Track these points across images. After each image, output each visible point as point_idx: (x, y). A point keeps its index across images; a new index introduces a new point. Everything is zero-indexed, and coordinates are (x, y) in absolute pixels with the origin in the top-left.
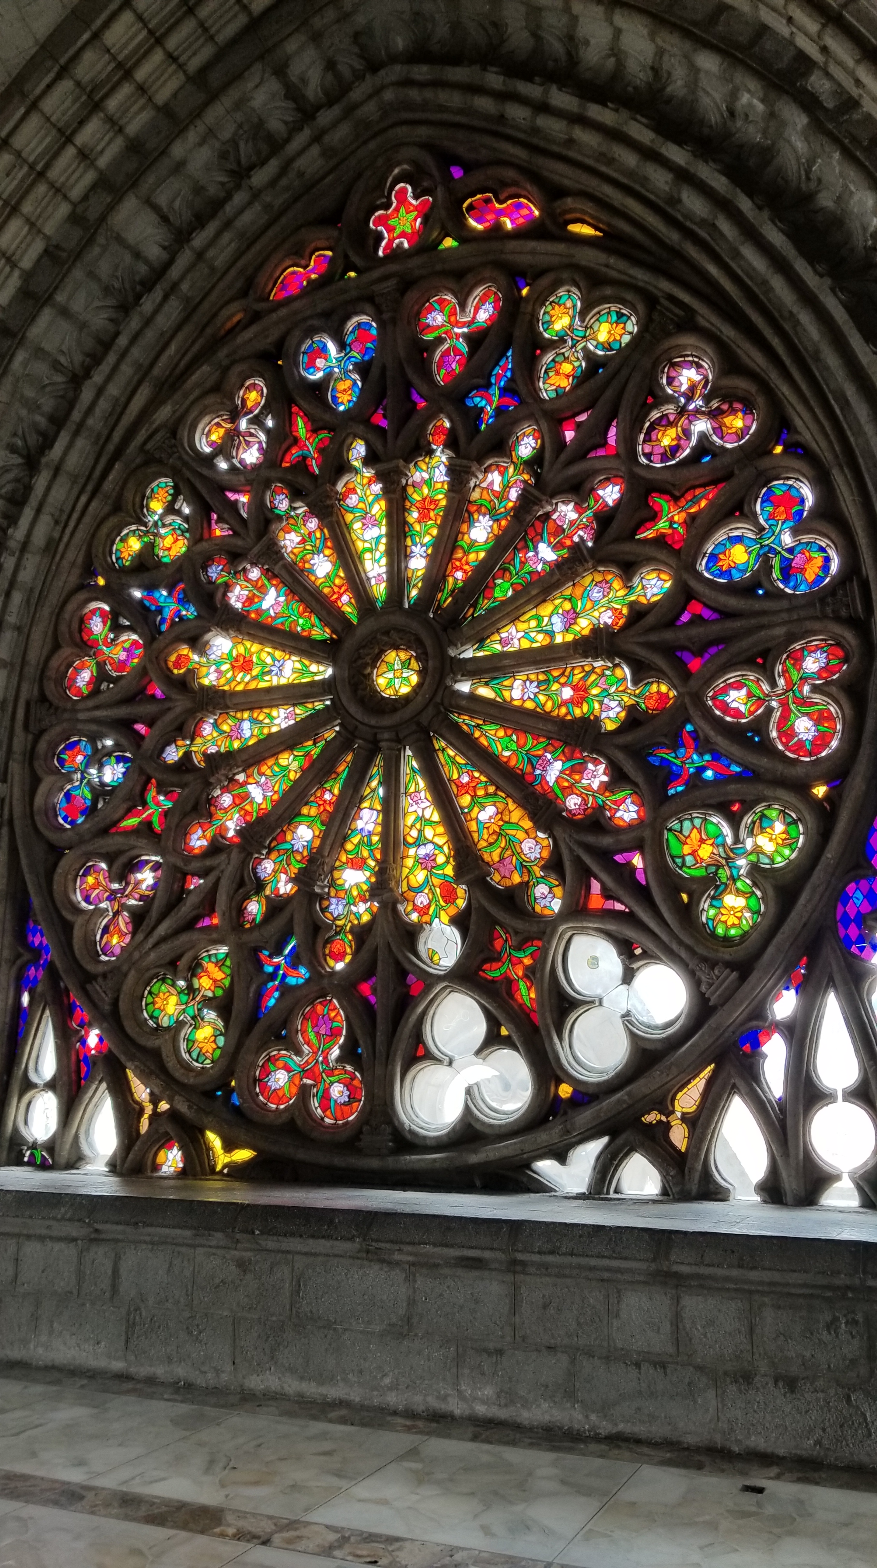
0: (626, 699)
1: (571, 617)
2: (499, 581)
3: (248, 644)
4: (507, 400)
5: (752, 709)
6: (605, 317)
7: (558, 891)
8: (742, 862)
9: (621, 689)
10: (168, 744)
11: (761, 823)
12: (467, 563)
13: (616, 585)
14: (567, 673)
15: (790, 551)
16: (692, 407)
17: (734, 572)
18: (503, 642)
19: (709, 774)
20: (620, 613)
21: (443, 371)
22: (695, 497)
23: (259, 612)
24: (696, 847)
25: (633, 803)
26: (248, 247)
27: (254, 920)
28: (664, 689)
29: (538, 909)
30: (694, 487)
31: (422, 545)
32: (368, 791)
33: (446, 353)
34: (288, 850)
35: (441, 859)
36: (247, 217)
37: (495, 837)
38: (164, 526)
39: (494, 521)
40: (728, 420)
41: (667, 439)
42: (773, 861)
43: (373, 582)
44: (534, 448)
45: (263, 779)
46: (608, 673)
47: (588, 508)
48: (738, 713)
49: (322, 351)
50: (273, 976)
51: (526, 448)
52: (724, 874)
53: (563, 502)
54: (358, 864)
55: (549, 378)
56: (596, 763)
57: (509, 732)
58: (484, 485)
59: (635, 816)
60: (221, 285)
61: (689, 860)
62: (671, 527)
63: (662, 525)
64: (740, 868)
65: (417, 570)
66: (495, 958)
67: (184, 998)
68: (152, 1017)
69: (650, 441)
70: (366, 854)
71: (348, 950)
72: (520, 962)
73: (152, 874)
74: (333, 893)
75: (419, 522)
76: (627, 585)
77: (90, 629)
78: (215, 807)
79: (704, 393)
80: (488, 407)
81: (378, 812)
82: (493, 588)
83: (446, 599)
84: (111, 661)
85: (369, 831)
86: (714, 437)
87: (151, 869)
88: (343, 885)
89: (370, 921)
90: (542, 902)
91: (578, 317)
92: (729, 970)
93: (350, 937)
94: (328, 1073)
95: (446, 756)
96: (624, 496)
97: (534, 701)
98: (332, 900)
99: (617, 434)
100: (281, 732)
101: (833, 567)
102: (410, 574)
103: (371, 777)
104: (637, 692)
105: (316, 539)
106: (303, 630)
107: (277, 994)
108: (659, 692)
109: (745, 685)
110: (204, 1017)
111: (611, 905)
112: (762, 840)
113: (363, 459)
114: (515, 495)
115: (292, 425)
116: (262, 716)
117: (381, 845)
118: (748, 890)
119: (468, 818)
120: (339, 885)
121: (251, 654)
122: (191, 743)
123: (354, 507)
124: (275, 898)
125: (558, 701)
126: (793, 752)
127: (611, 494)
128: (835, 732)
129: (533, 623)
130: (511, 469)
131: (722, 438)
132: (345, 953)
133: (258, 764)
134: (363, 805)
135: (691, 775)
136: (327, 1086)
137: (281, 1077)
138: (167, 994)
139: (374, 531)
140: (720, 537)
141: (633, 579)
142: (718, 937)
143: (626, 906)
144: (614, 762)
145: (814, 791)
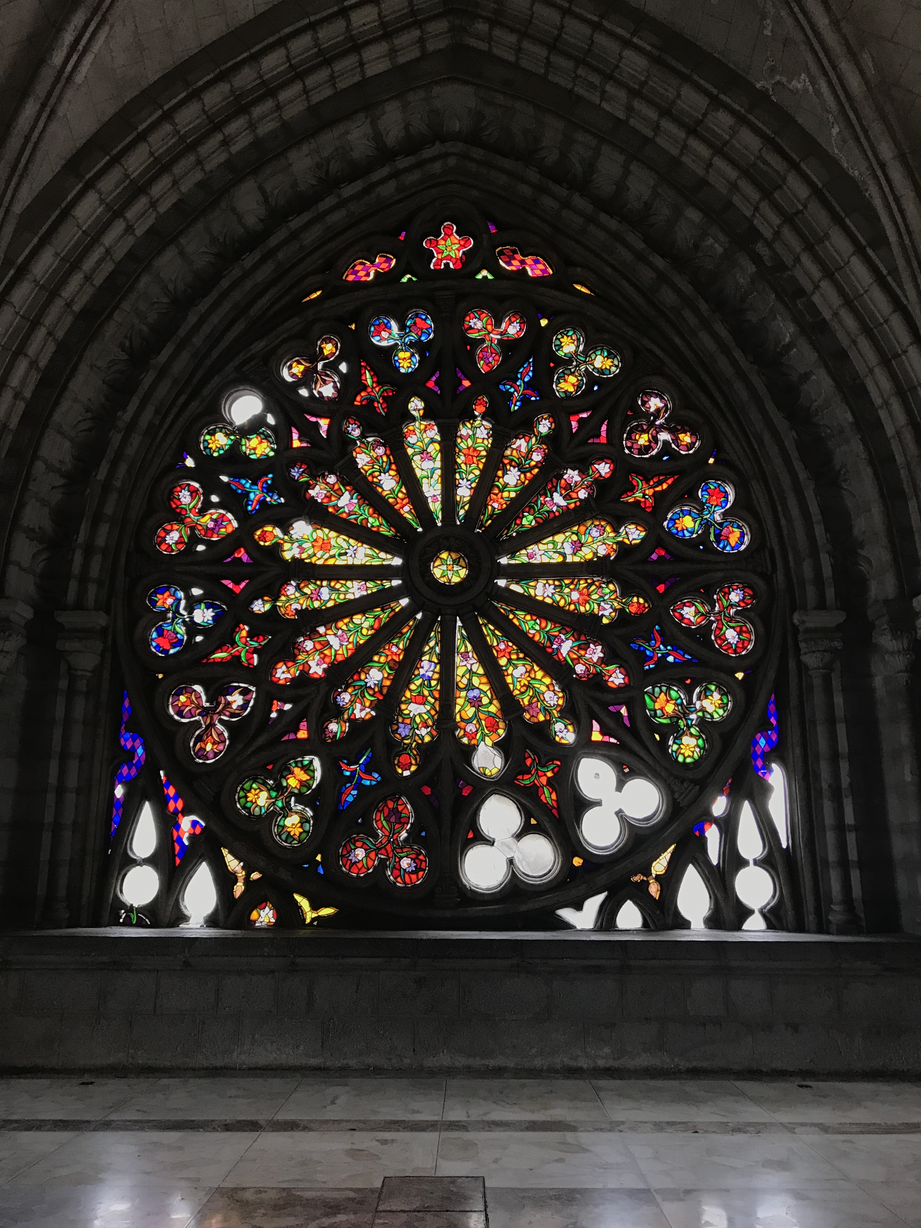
0: (616, 604)
1: (578, 546)
2: (526, 514)
3: (326, 530)
4: (528, 392)
5: (699, 620)
6: (600, 353)
7: (570, 728)
8: (693, 716)
9: (613, 597)
10: (256, 599)
11: (705, 693)
12: (502, 498)
13: (608, 529)
14: (575, 583)
15: (721, 525)
16: (657, 423)
17: (685, 532)
18: (530, 556)
19: (671, 659)
20: (612, 548)
21: (481, 362)
22: (659, 480)
23: (338, 509)
24: (664, 705)
25: (621, 673)
27: (335, 736)
28: (641, 601)
29: (557, 739)
30: (659, 475)
31: (468, 480)
32: (427, 648)
33: (485, 350)
34: (362, 686)
35: (485, 701)
37: (525, 688)
39: (522, 472)
40: (681, 436)
41: (643, 440)
42: (712, 717)
43: (430, 500)
44: (550, 428)
45: (340, 632)
46: (604, 586)
47: (588, 475)
48: (689, 622)
49: (387, 327)
50: (350, 779)
51: (544, 427)
52: (681, 723)
53: (572, 469)
54: (420, 700)
55: (560, 383)
56: (596, 644)
57: (534, 618)
59: (622, 682)
60: (309, 260)
61: (659, 712)
62: (644, 497)
63: (638, 495)
64: (692, 720)
65: (464, 497)
66: (526, 771)
67: (274, 794)
68: (244, 807)
69: (631, 439)
71: (413, 762)
72: (545, 775)
73: (242, 697)
74: (400, 720)
75: (466, 464)
76: (616, 530)
77: (179, 500)
78: (299, 650)
79: (666, 416)
80: (516, 393)
81: (436, 664)
82: (522, 519)
83: (487, 521)
84: (200, 528)
85: (429, 677)
86: (673, 446)
87: (241, 693)
88: (409, 714)
89: (430, 742)
90: (560, 735)
91: (581, 348)
92: (693, 785)
93: (415, 753)
94: (399, 850)
95: (488, 630)
96: (613, 472)
97: (551, 598)
98: (400, 725)
99: (607, 430)
100: (355, 600)
101: (747, 539)
102: (458, 498)
103: (430, 638)
104: (624, 600)
105: (383, 462)
106: (373, 526)
107: (355, 792)
108: (638, 602)
109: (694, 605)
110: (291, 809)
111: (606, 739)
112: (706, 703)
113: (422, 412)
114: (537, 457)
115: (361, 375)
116: (338, 586)
117: (439, 688)
118: (698, 734)
119: (506, 674)
120: (405, 714)
121: (329, 539)
122: (276, 598)
123: (414, 444)
124: (352, 721)
125: (568, 600)
126: (725, 650)
127: (604, 469)
128: (750, 640)
129: (551, 546)
130: (534, 440)
131: (678, 447)
132: (411, 764)
133: (336, 621)
134: (423, 659)
135: (659, 658)
136: (397, 860)
137: (360, 853)
138: (258, 790)
139: (430, 464)
140: (677, 510)
141: (620, 527)
142: (679, 762)
143: (619, 740)
144: (609, 645)
145: (736, 675)
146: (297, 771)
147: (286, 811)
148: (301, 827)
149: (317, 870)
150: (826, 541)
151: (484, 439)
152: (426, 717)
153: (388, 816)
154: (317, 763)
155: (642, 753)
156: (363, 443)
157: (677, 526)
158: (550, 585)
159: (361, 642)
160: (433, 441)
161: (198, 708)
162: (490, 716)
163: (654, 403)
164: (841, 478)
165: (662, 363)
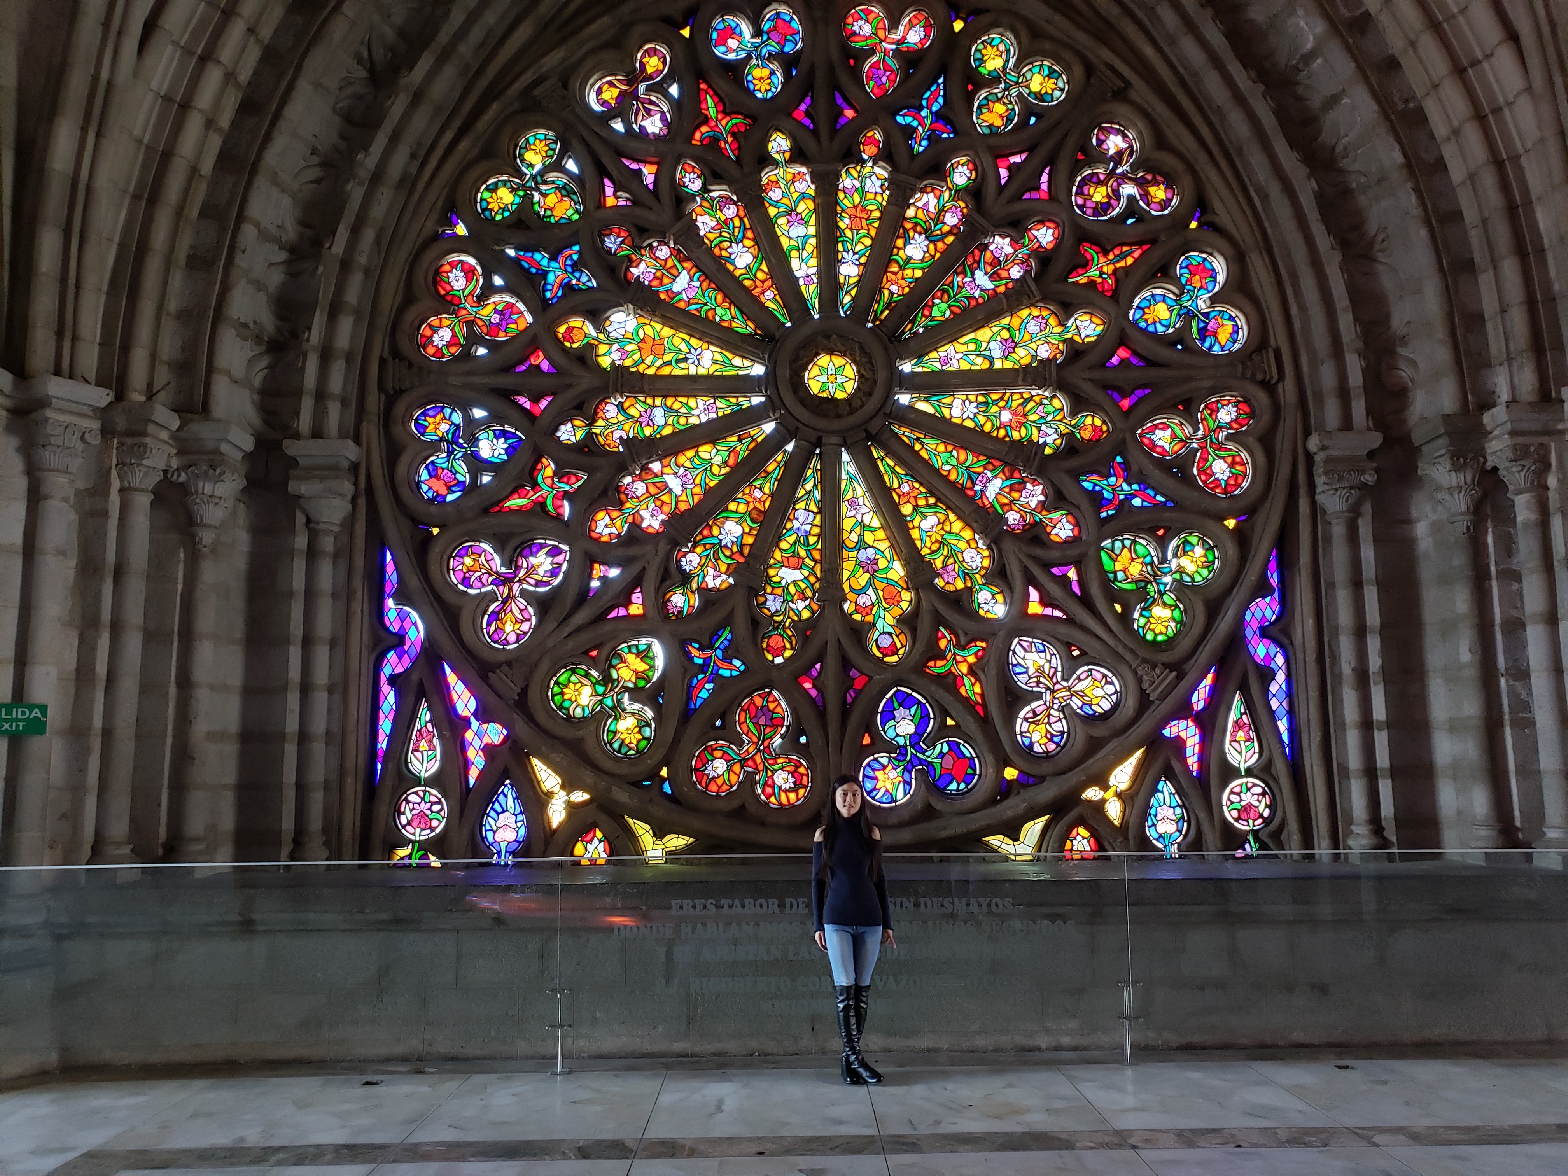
0: (1062, 428)
1: (1010, 346)
2: (937, 301)
3: (658, 326)
4: (939, 125)
5: (1176, 448)
6: (1038, 69)
7: (999, 597)
8: (1168, 579)
9: (1058, 418)
10: (563, 423)
11: (1184, 547)
12: (903, 278)
13: (1052, 321)
14: (1006, 398)
15: (1206, 315)
16: (1119, 171)
17: (1158, 325)
18: (943, 361)
19: (1137, 502)
20: (1057, 348)
21: (871, 82)
22: (1122, 252)
23: (672, 295)
24: (1127, 565)
25: (1068, 522)
27: (680, 612)
28: (1098, 422)
29: (982, 612)
30: (1122, 244)
31: (855, 253)
32: (802, 492)
33: (875, 65)
34: (714, 545)
35: (882, 563)
37: (937, 545)
38: (545, 182)
39: (931, 241)
40: (1152, 190)
41: (1099, 195)
42: (1193, 580)
43: (801, 282)
44: (969, 179)
45: (682, 470)
46: (1046, 402)
47: (1024, 245)
48: (1164, 451)
49: (735, 31)
50: (703, 668)
51: (961, 176)
52: (1152, 589)
53: (1000, 235)
54: (795, 563)
55: (982, 113)
56: (1034, 482)
57: (950, 448)
58: (919, 204)
59: (1070, 534)
61: (1120, 575)
62: (1100, 276)
63: (1093, 273)
64: (1166, 585)
65: (850, 277)
66: (941, 655)
67: (600, 689)
68: (561, 707)
69: (1083, 193)
70: (803, 553)
71: (788, 646)
72: (965, 661)
73: (550, 559)
74: (769, 590)
75: (851, 229)
76: (1061, 323)
77: (449, 284)
78: (627, 495)
79: (1132, 161)
80: (920, 128)
81: (815, 514)
82: (932, 307)
83: (882, 313)
84: (480, 323)
85: (806, 531)
86: (1141, 203)
87: (548, 554)
88: (780, 582)
89: (809, 619)
90: (986, 607)
91: (1011, 63)
92: (1168, 670)
93: (790, 633)
94: (771, 762)
95: (886, 465)
96: (1059, 242)
97: (972, 420)
98: (769, 596)
99: (1049, 181)
100: (701, 424)
101: (1242, 336)
102: (842, 280)
103: (805, 478)
104: (1073, 422)
105: (734, 227)
106: (722, 320)
107: (709, 686)
108: (1093, 425)
109: (1170, 427)
110: (625, 709)
111: (1048, 611)
112: (1185, 561)
113: (787, 155)
114: (951, 220)
115: (700, 102)
116: (677, 405)
117: (819, 547)
118: (1173, 603)
119: (911, 526)
120: (775, 583)
121: (662, 338)
122: (591, 423)
123: (777, 202)
124: (702, 591)
125: (997, 422)
126: (1211, 489)
127: (1045, 236)
128: (1245, 475)
129: (972, 347)
130: (947, 194)
131: (1148, 205)
132: (785, 648)
133: (676, 454)
134: (797, 506)
135: (1121, 501)
136: (770, 773)
137: (719, 766)
138: (579, 685)
139: (800, 231)
140: (1146, 293)
141: (1068, 319)
142: (1147, 641)
143: (1065, 613)
144: (1053, 484)
145: (1226, 523)
146: (631, 658)
147: (618, 711)
148: (639, 732)
149: (662, 788)
150: (1354, 335)
151: (876, 193)
152: (803, 586)
153: (755, 716)
154: (658, 649)
155: (1098, 630)
156: (706, 200)
157: (1146, 317)
158: (971, 402)
159: (712, 484)
160: (804, 196)
161: (490, 575)
162: (890, 583)
163: (1115, 143)
164: (1377, 247)
165: (1128, 84)
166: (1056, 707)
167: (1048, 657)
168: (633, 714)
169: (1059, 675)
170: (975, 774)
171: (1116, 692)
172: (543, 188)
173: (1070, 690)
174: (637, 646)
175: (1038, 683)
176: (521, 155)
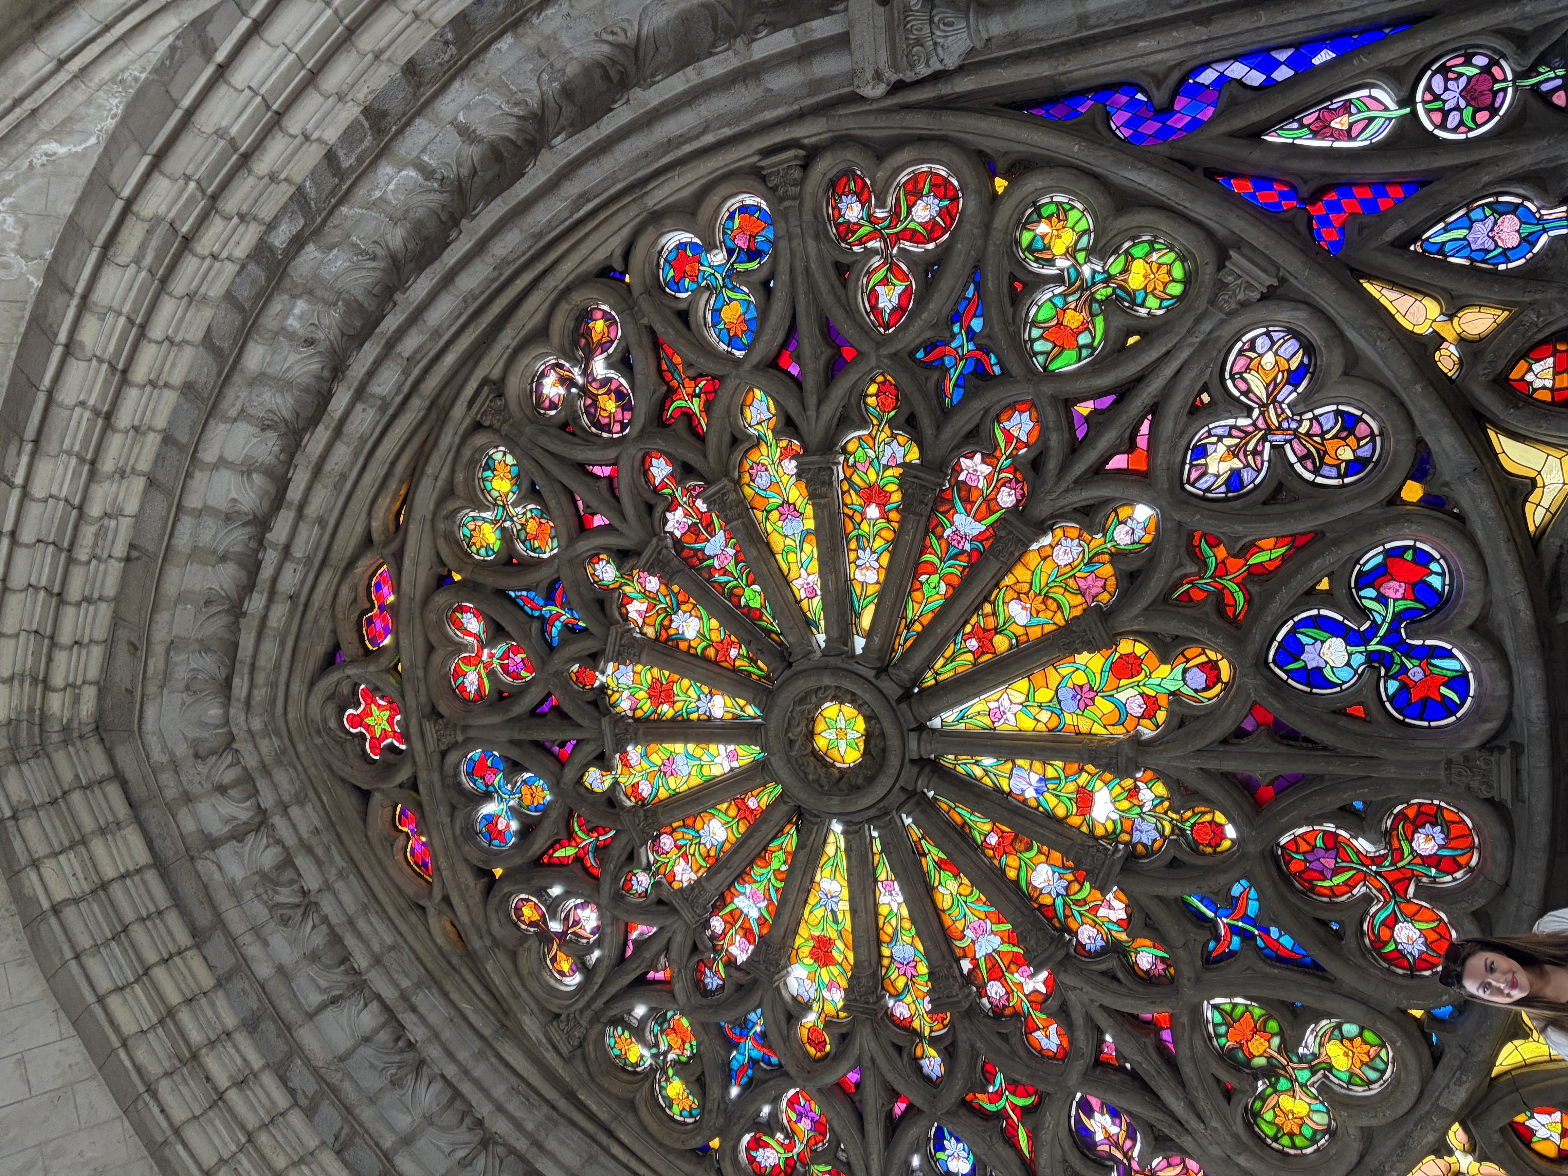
0: (883, 436)
1: (788, 509)
2: (743, 602)
3: (799, 941)
4: (556, 597)
5: (901, 277)
6: (488, 484)
7: (1123, 512)
8: (1086, 270)
9: (871, 443)
10: (920, 1068)
11: (1038, 251)
12: (721, 642)
13: (754, 456)
14: (851, 513)
15: (730, 252)
17: (748, 316)
18: (811, 594)
19: (977, 324)
20: (785, 448)
21: (523, 673)
22: (670, 370)
23: (762, 921)
25: (1009, 420)
26: (378, 902)
27: (1163, 960)
28: (873, 389)
29: (1148, 539)
31: (699, 699)
32: (987, 781)
33: (505, 668)
34: (1065, 903)
35: (1080, 679)
36: (347, 899)
37: (1050, 602)
38: (657, 1045)
39: (679, 608)
40: (596, 337)
41: (608, 404)
42: (1086, 232)
43: (735, 764)
44: (608, 562)
45: (969, 933)
46: (851, 460)
47: (673, 496)
48: (906, 294)
49: (491, 820)
50: (1247, 936)
51: (606, 571)
52: (1102, 293)
53: (665, 524)
54: (1085, 799)
55: (539, 547)
56: (958, 470)
57: (918, 585)
58: (640, 622)
59: (1026, 416)
60: (410, 938)
61: (1083, 340)
62: (698, 396)
63: (696, 405)
64: (1094, 272)
65: (725, 705)
66: (1218, 599)
67: (1284, 1084)
68: (1313, 1140)
69: (609, 425)
71: (1208, 817)
72: (1223, 562)
73: (1097, 1115)
74: (1125, 837)
75: (674, 703)
76: (756, 443)
77: (772, 1167)
78: (1005, 1007)
79: (567, 365)
80: (563, 618)
81: (1015, 766)
82: (751, 609)
83: (761, 669)
84: (813, 1141)
85: (1039, 780)
86: (611, 351)
87: (1090, 1115)
88: (1114, 822)
89: (1166, 783)
90: (1139, 533)
91: (485, 514)
92: (1227, 264)
93: (1189, 814)
94: (1397, 856)
95: (945, 669)
96: (664, 453)
97: (880, 554)
98: (1135, 838)
99: (601, 465)
101: (751, 200)
102: (729, 715)
103: (969, 775)
104: (875, 422)
105: (683, 838)
106: (785, 862)
107: (1274, 932)
108: (877, 395)
109: (873, 288)
110: (1313, 1054)
111: (1142, 441)
112: (1059, 248)
113: (604, 772)
114: (653, 583)
115: (562, 864)
116: (889, 930)
117: (1060, 764)
118: (1122, 258)
119: (1024, 638)
120: (1115, 828)
121: (813, 938)
122: (919, 1035)
123: (652, 787)
124: (1131, 925)
125: (882, 523)
126: (952, 220)
127: (660, 469)
128: (931, 172)
129: (792, 557)
130: (627, 589)
131: (612, 342)
132: (1212, 822)
133: (949, 939)
134: (1006, 788)
135: (977, 348)
136: (1418, 861)
137: (1406, 934)
138: (1278, 1111)
139: (680, 761)
140: (712, 336)
141: (750, 436)
142: (1184, 292)
143: (1144, 417)
144: (958, 447)
145: (1000, 191)
147: (1318, 1064)
148: (1351, 1040)
150: (730, 52)
151: (634, 672)
152: (1117, 790)
153: (1322, 873)
155: (1169, 371)
156: (658, 869)
157: (739, 333)
158: (858, 558)
159: (983, 897)
160: (646, 755)
162: (1108, 669)
163: (552, 389)
164: (621, 39)
165: (485, 381)
166: (1294, 425)
167: (1214, 439)
168: (1321, 1045)
169: (1243, 422)
170: (1414, 548)
171: (1268, 334)
172: (663, 1048)
173: (1266, 406)
174: (1215, 1025)
175: (1255, 453)
176: (632, 1065)
